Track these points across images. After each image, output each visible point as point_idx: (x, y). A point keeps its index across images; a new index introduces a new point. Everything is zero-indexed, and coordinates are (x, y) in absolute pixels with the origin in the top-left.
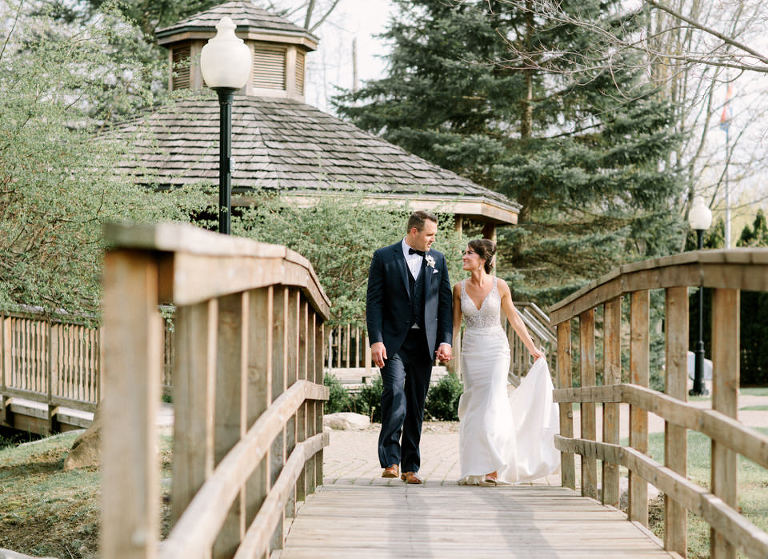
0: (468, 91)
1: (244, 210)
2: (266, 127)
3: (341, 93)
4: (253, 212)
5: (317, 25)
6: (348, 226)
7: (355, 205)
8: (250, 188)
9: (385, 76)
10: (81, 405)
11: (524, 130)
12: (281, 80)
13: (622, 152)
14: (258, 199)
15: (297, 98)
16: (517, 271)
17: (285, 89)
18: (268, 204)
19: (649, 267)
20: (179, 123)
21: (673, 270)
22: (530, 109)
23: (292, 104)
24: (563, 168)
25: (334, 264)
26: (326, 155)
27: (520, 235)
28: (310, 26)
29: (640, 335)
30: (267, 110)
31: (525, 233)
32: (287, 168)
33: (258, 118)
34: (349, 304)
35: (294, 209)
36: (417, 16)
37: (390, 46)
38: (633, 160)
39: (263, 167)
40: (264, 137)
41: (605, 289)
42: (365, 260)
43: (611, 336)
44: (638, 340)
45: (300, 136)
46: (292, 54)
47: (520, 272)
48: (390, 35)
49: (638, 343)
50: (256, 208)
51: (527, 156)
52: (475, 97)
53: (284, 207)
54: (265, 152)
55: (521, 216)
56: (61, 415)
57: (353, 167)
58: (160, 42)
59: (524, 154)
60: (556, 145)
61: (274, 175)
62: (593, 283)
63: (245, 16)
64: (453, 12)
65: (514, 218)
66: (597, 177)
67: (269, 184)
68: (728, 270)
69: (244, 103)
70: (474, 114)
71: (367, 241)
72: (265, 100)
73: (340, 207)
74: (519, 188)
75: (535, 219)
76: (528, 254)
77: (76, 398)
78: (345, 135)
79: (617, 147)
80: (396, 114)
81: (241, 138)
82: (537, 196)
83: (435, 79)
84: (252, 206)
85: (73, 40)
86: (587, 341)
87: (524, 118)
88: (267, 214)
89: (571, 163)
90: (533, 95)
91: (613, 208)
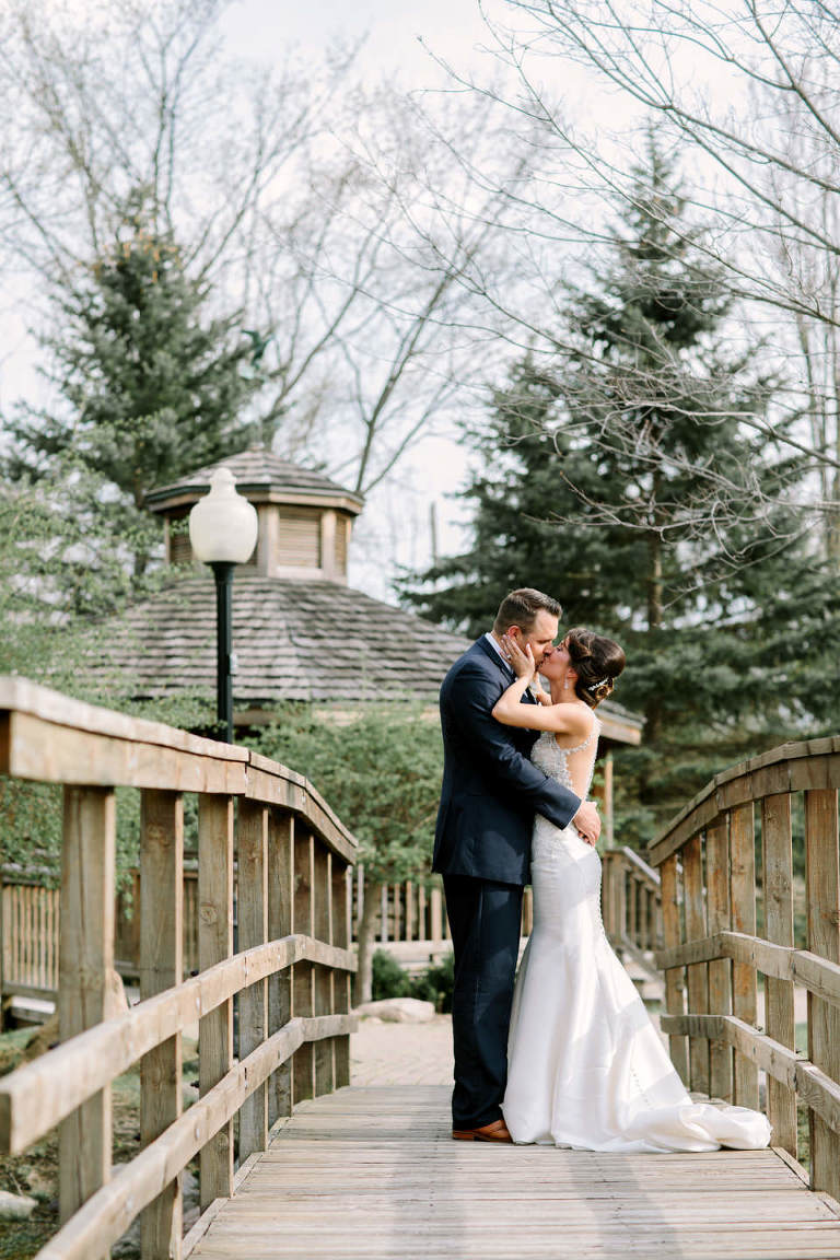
0: (574, 565)
1: (262, 730)
2: (295, 619)
3: (403, 574)
4: (274, 732)
5: (373, 484)
6: (400, 748)
7: (411, 719)
8: (271, 701)
9: (467, 549)
10: (41, 994)
11: (652, 618)
12: (314, 555)
13: (783, 645)
14: (282, 714)
15: (337, 580)
16: (645, 809)
17: (320, 566)
18: (295, 721)
19: (741, 773)
20: (178, 615)
21: (764, 772)
22: (659, 589)
23: (331, 588)
24: (703, 667)
25: (384, 799)
26: (375, 654)
27: (647, 761)
28: (365, 485)
29: (742, 867)
30: (295, 595)
31: (655, 757)
32: (322, 672)
33: (285, 606)
34: (404, 853)
35: (330, 726)
36: (506, 468)
37: (471, 509)
38: (801, 656)
39: (290, 671)
40: (293, 632)
41: (703, 810)
42: (425, 792)
43: (716, 873)
44: (740, 873)
45: (339, 629)
46: (330, 521)
47: (649, 811)
48: (469, 494)
49: (741, 878)
50: (279, 727)
51: (655, 653)
52: (586, 574)
53: (317, 724)
54: (294, 651)
55: (648, 734)
56: (16, 1009)
57: (412, 670)
58: (153, 508)
59: (651, 649)
60: (695, 637)
61: (305, 682)
62: (692, 804)
63: (265, 470)
64: (553, 459)
65: (635, 736)
66: (749, 679)
67: (297, 695)
68: (814, 764)
69: (266, 588)
70: (585, 599)
71: (426, 767)
72: (294, 583)
73: (391, 724)
74: (645, 696)
75: (671, 739)
76: (659, 786)
77: (36, 984)
78: (402, 627)
79: (777, 638)
80: (478, 600)
81: (260, 633)
82: (670, 706)
83: (529, 552)
84: (273, 724)
85: (20, 503)
86: (692, 884)
87: (651, 603)
88: (293, 733)
89: (715, 659)
90: (663, 570)
91: (777, 721)
